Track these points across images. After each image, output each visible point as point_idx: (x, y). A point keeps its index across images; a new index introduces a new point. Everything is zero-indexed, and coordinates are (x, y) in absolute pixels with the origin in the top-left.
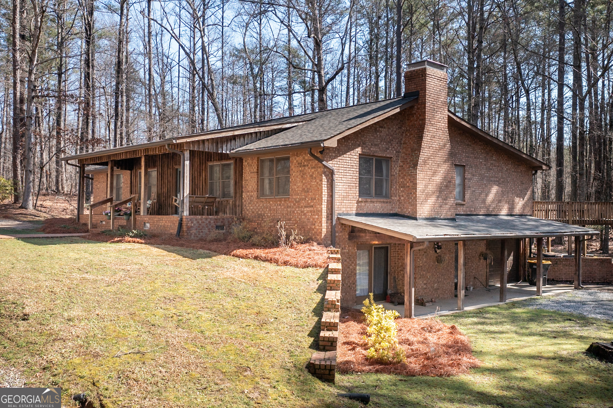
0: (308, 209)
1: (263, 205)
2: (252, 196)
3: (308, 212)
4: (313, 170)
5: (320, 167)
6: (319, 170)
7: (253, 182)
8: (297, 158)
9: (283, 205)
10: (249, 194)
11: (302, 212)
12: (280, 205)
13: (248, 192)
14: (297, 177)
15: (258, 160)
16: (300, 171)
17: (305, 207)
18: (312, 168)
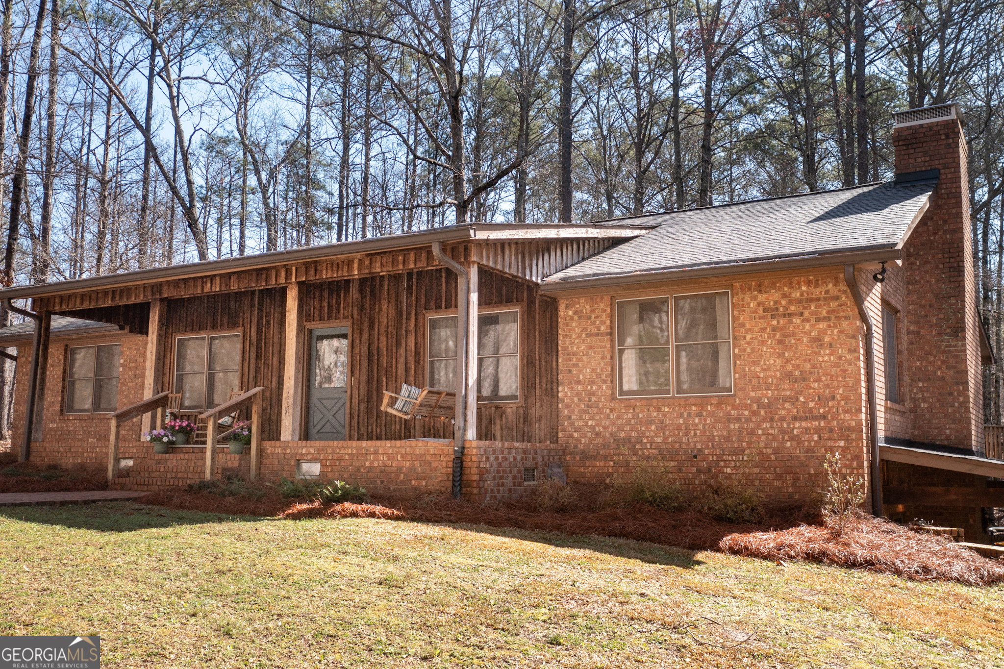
0: (804, 424)
1: (635, 417)
2: (592, 394)
3: (807, 431)
4: (822, 326)
5: (847, 318)
6: (845, 324)
7: (598, 357)
8: (761, 297)
9: (710, 414)
10: (580, 388)
11: (783, 432)
12: (699, 415)
13: (579, 382)
14: (763, 343)
15: (612, 305)
16: (774, 329)
17: (795, 419)
18: (818, 320)
